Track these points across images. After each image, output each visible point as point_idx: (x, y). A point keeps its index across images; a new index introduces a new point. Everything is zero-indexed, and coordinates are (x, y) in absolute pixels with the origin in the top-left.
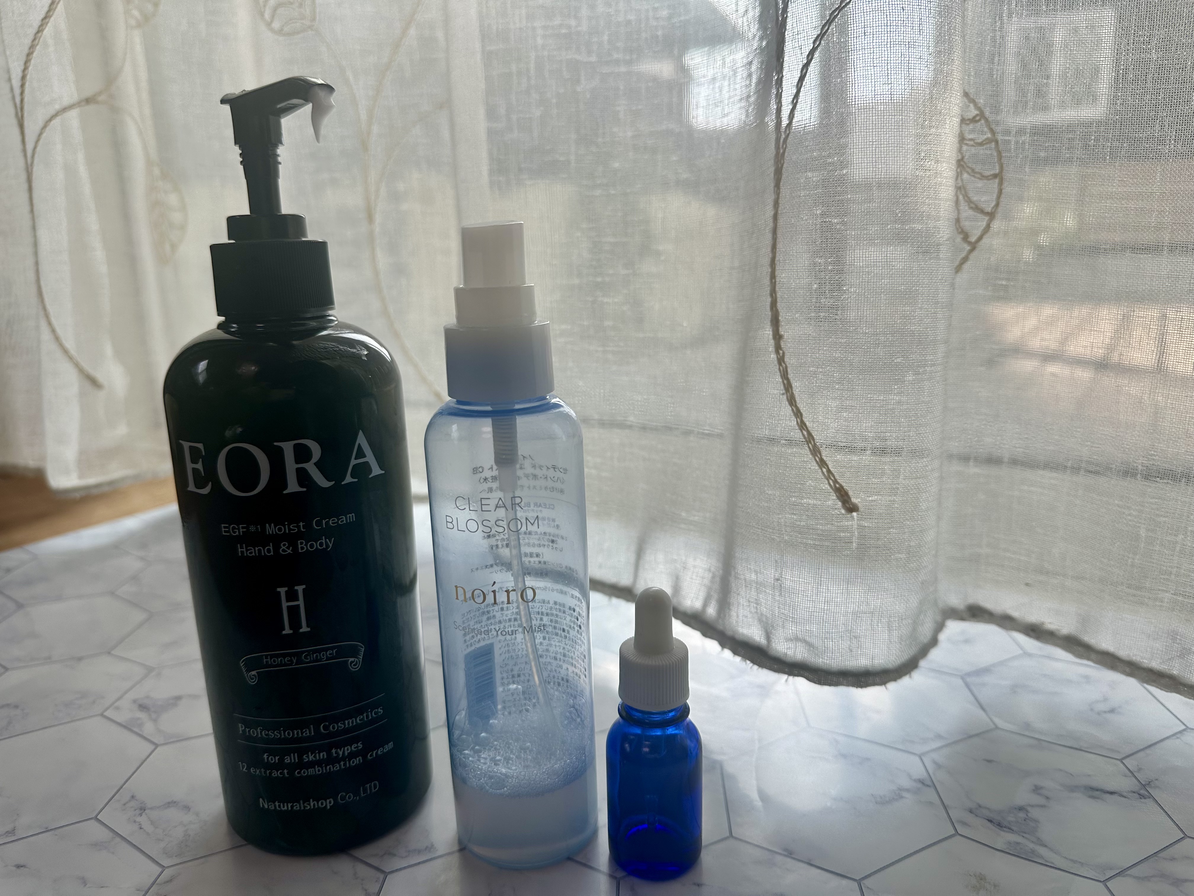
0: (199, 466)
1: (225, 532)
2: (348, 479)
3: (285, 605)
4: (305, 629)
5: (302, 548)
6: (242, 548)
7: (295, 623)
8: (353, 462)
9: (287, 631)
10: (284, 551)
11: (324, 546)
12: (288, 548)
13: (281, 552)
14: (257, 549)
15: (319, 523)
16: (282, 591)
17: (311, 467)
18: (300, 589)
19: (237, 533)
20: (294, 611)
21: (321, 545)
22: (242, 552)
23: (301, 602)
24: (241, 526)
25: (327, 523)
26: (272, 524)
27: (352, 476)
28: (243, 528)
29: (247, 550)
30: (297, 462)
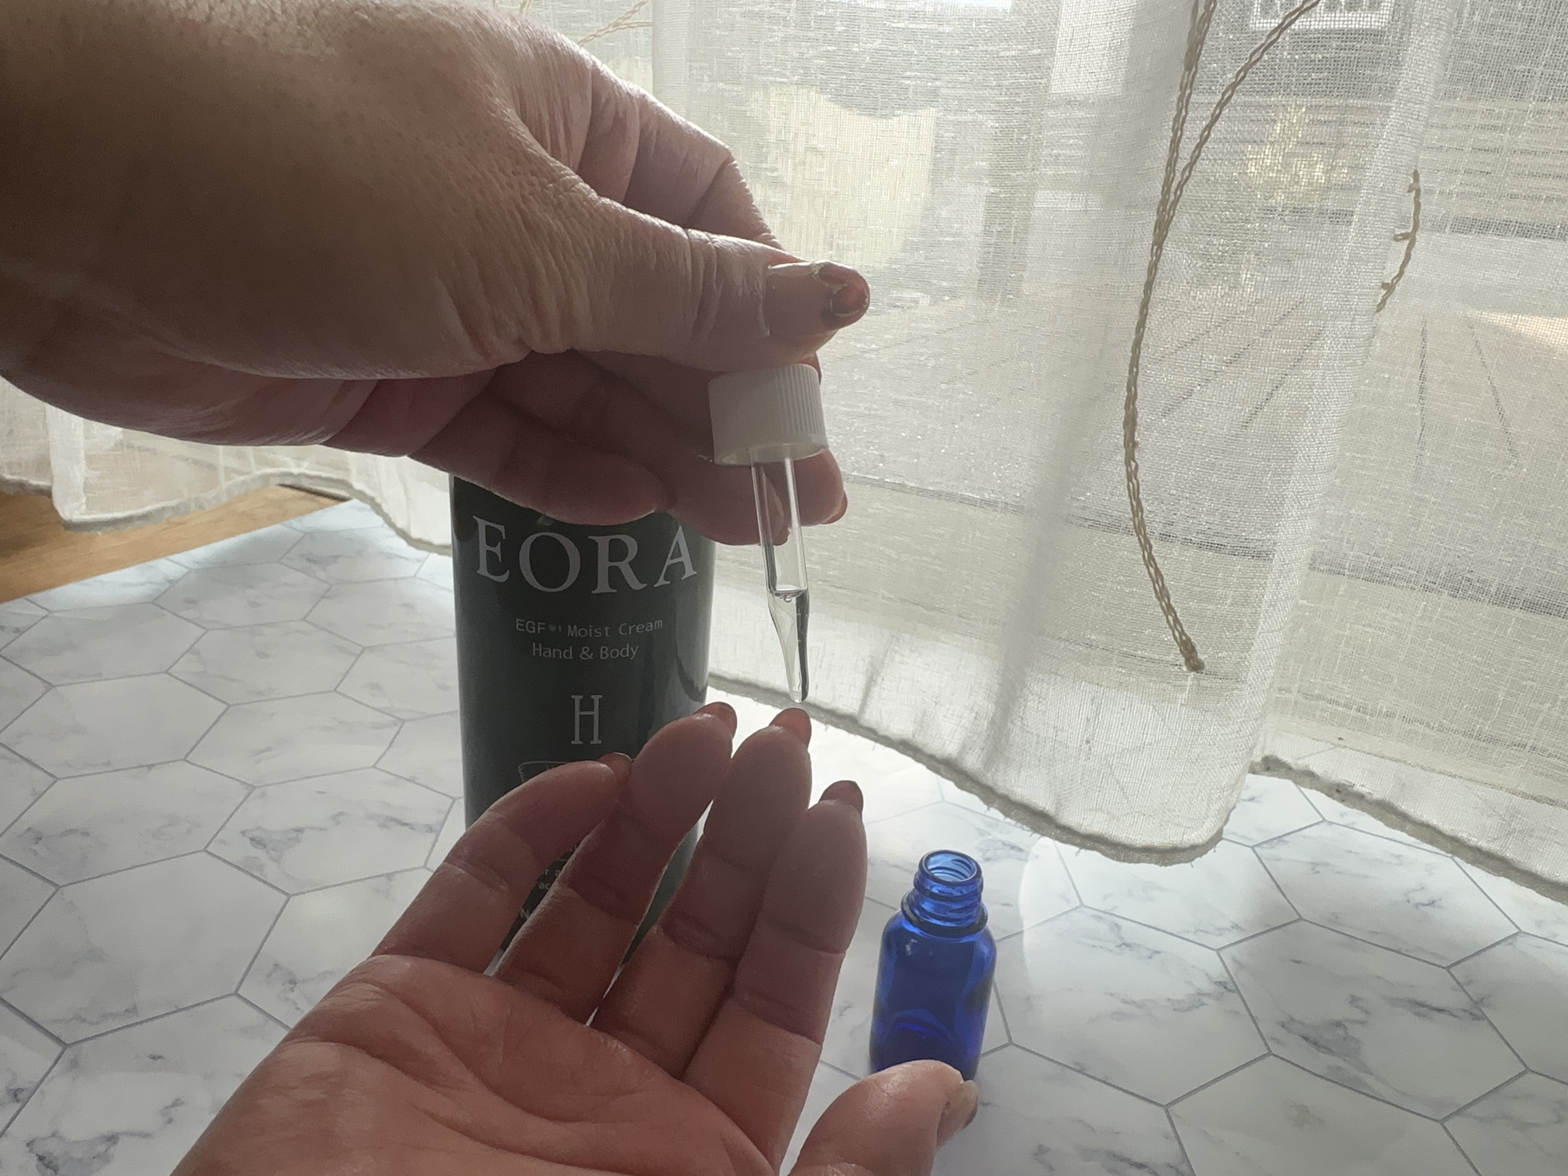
0: (497, 550)
1: (520, 627)
2: (661, 581)
3: (578, 713)
4: (596, 741)
5: (604, 655)
6: (537, 647)
7: (586, 734)
8: (669, 562)
9: (577, 741)
10: (584, 656)
11: (628, 655)
12: (589, 653)
13: (581, 656)
14: (554, 650)
15: (625, 630)
16: (577, 698)
17: (624, 567)
18: (596, 698)
19: (534, 631)
20: (587, 722)
21: (625, 652)
22: (537, 652)
23: (596, 713)
24: (539, 623)
25: (634, 629)
26: (575, 626)
27: (666, 579)
28: (541, 626)
29: (543, 651)
30: (610, 561)
